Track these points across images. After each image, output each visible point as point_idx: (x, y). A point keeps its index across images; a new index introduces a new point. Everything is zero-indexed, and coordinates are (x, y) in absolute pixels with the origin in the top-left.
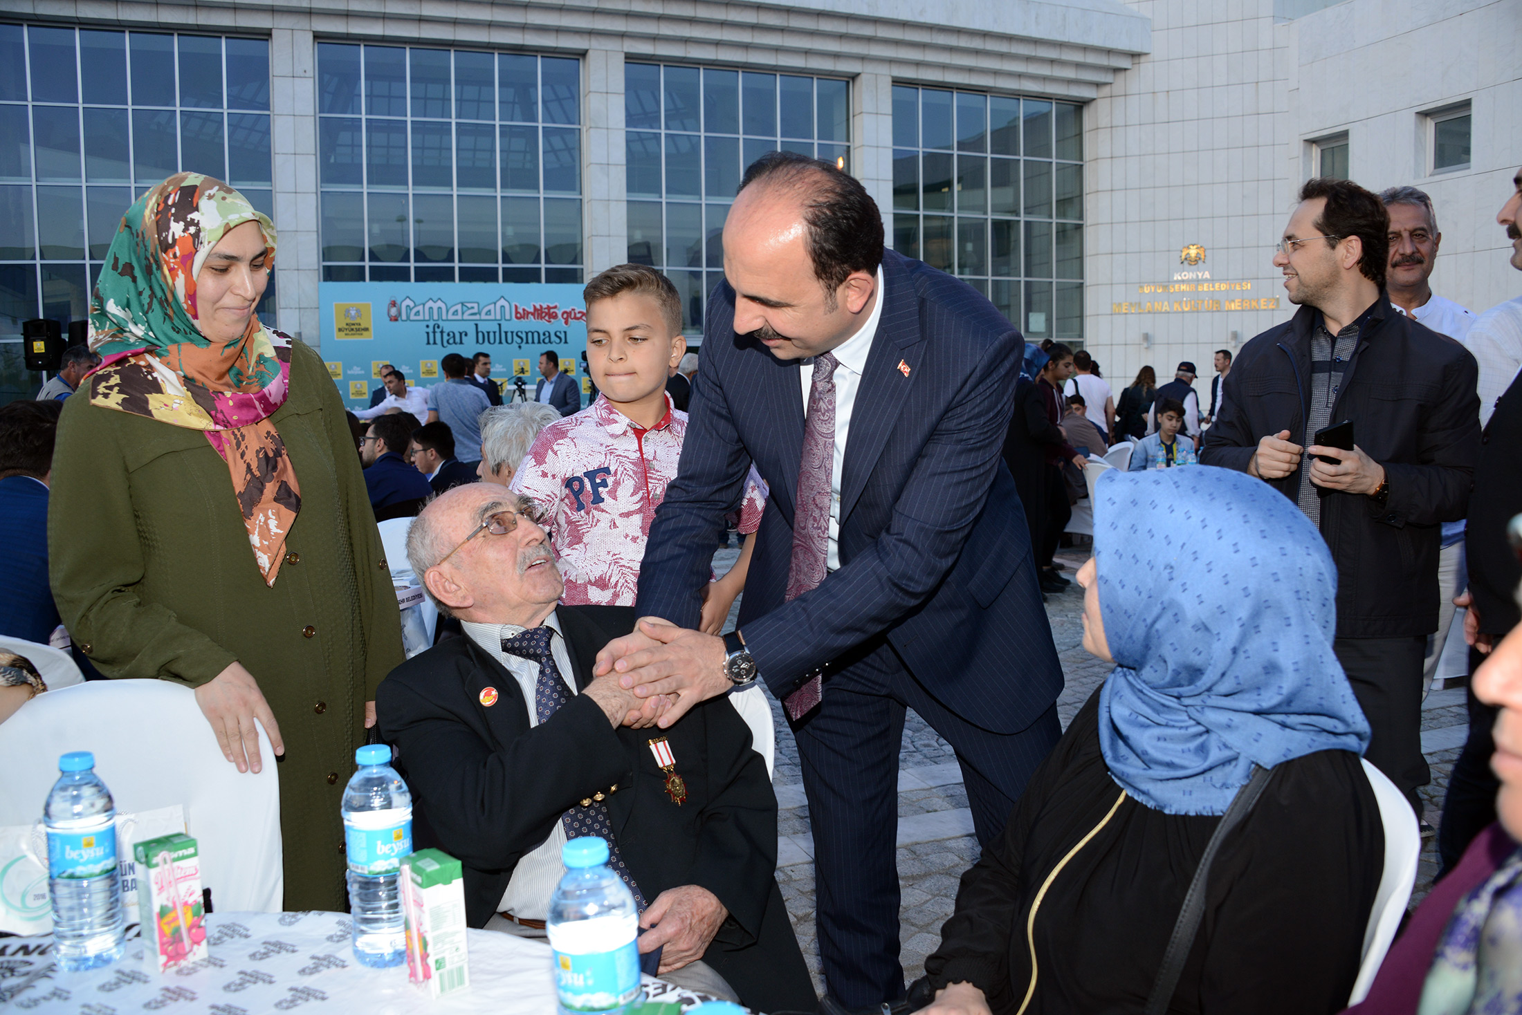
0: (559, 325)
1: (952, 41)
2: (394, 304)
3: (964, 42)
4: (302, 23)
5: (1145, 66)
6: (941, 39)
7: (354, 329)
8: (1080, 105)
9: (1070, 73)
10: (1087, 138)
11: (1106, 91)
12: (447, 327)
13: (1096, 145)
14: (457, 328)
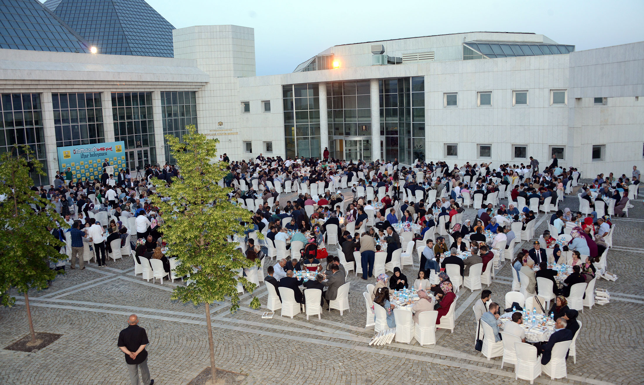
0: (105, 151)
1: (173, 84)
2: (74, 150)
3: (175, 84)
4: (49, 91)
5: (208, 85)
6: (171, 84)
7: (67, 156)
8: (194, 92)
9: (194, 87)
10: (196, 99)
11: (200, 89)
12: (85, 154)
13: (199, 101)
14: (86, 154)
